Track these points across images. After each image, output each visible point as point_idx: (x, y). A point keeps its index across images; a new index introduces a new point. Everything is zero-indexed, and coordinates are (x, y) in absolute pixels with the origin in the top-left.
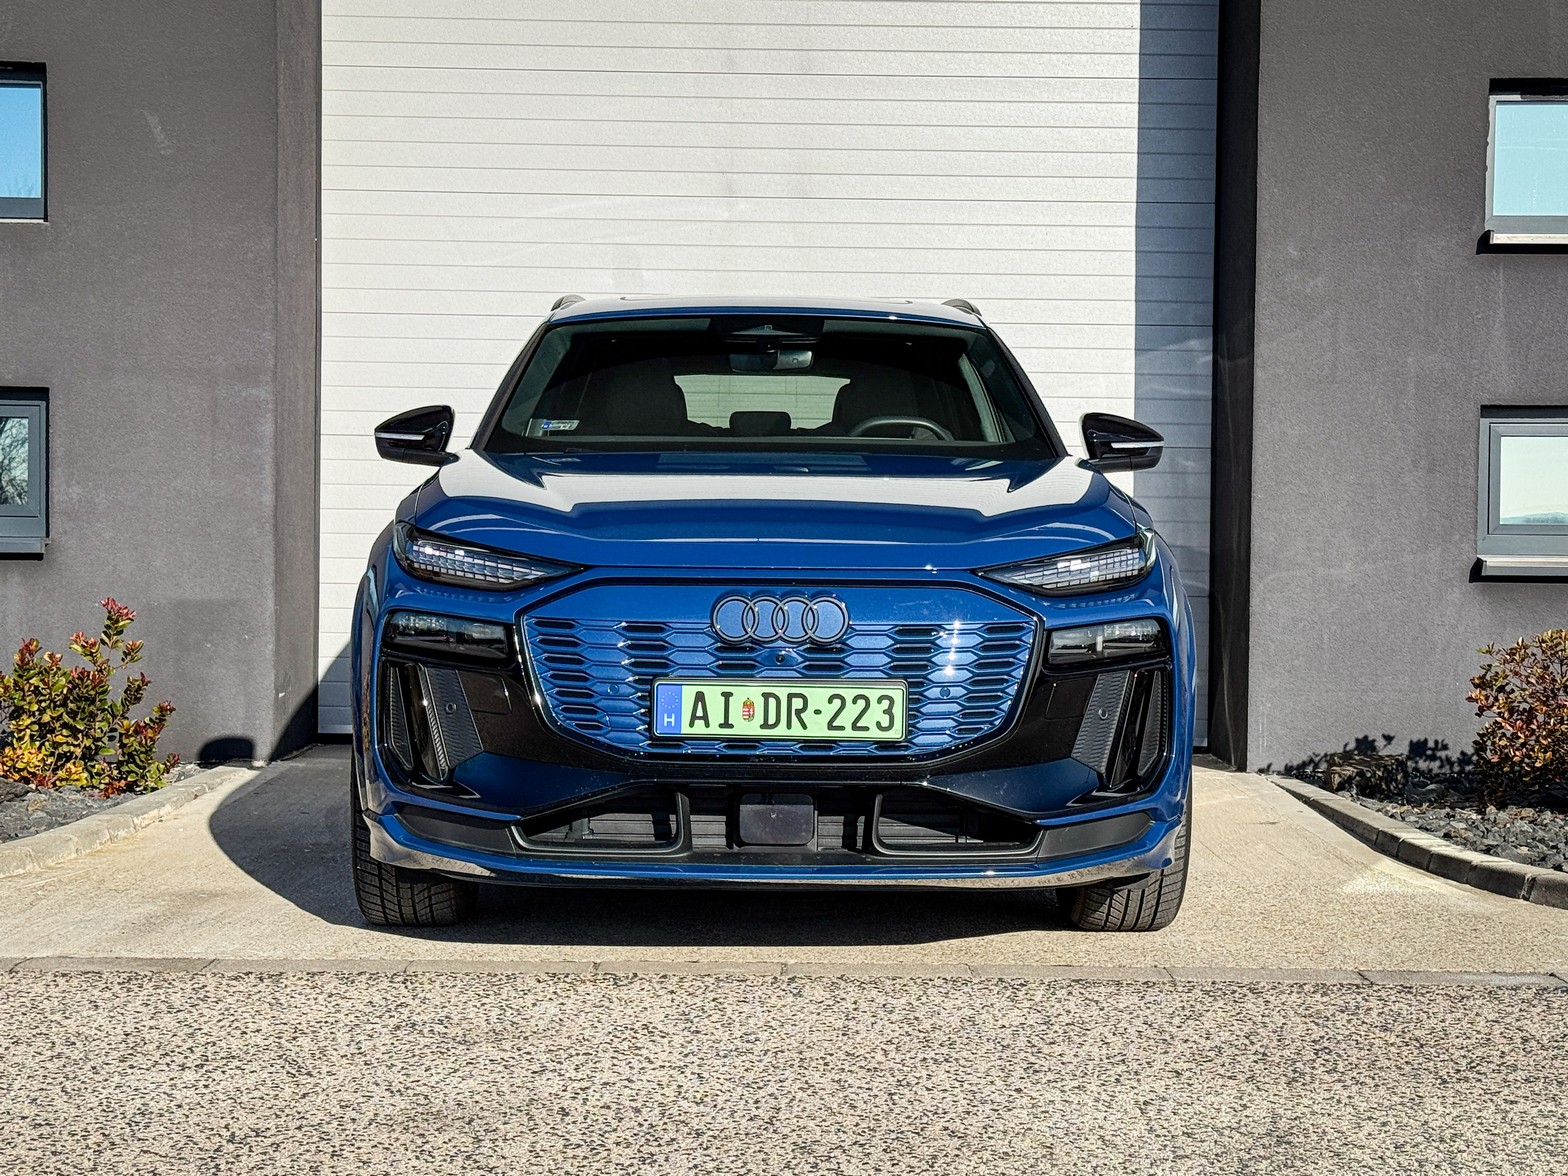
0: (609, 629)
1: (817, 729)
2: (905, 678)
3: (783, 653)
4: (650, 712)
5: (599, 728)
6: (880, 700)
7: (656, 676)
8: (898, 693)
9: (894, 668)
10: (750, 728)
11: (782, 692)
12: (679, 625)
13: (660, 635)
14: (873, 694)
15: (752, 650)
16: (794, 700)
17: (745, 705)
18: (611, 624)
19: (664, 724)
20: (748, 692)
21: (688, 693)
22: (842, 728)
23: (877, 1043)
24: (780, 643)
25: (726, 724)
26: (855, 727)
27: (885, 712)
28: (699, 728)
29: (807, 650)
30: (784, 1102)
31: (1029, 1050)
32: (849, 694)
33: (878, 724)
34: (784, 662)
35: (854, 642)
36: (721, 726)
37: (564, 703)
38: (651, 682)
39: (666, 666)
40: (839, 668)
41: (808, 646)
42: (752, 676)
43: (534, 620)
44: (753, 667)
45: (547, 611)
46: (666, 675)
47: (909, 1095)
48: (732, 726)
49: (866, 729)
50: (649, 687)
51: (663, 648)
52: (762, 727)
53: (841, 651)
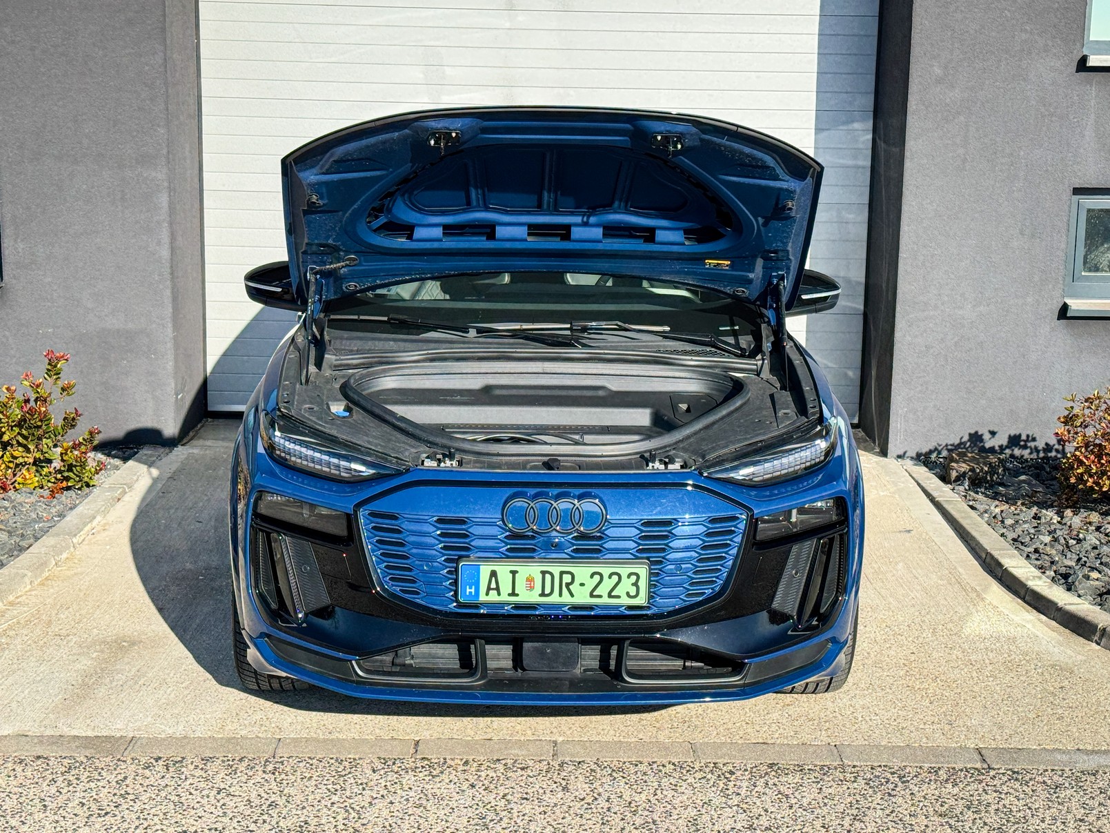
0: (425, 522)
1: (581, 597)
2: (648, 558)
3: (557, 540)
4: (456, 583)
5: (417, 593)
6: (629, 576)
7: (460, 557)
8: (643, 571)
9: (640, 551)
10: (532, 597)
11: (556, 570)
12: (478, 520)
13: (464, 527)
14: (624, 571)
15: (533, 538)
16: (564, 576)
17: (528, 580)
18: (426, 517)
19: (466, 594)
20: (530, 570)
21: (485, 570)
22: (600, 596)
24: (554, 533)
25: (513, 594)
26: (610, 596)
27: (633, 584)
28: (493, 597)
29: (575, 538)
32: (606, 571)
33: (628, 594)
34: (558, 547)
35: (612, 532)
36: (509, 595)
37: (391, 574)
38: (457, 561)
39: (467, 549)
40: (599, 551)
41: (576, 534)
42: (533, 558)
43: (367, 512)
44: (534, 550)
45: (377, 506)
46: (468, 556)
48: (517, 595)
49: (618, 597)
50: (455, 565)
51: (465, 536)
52: (540, 595)
53: (600, 538)
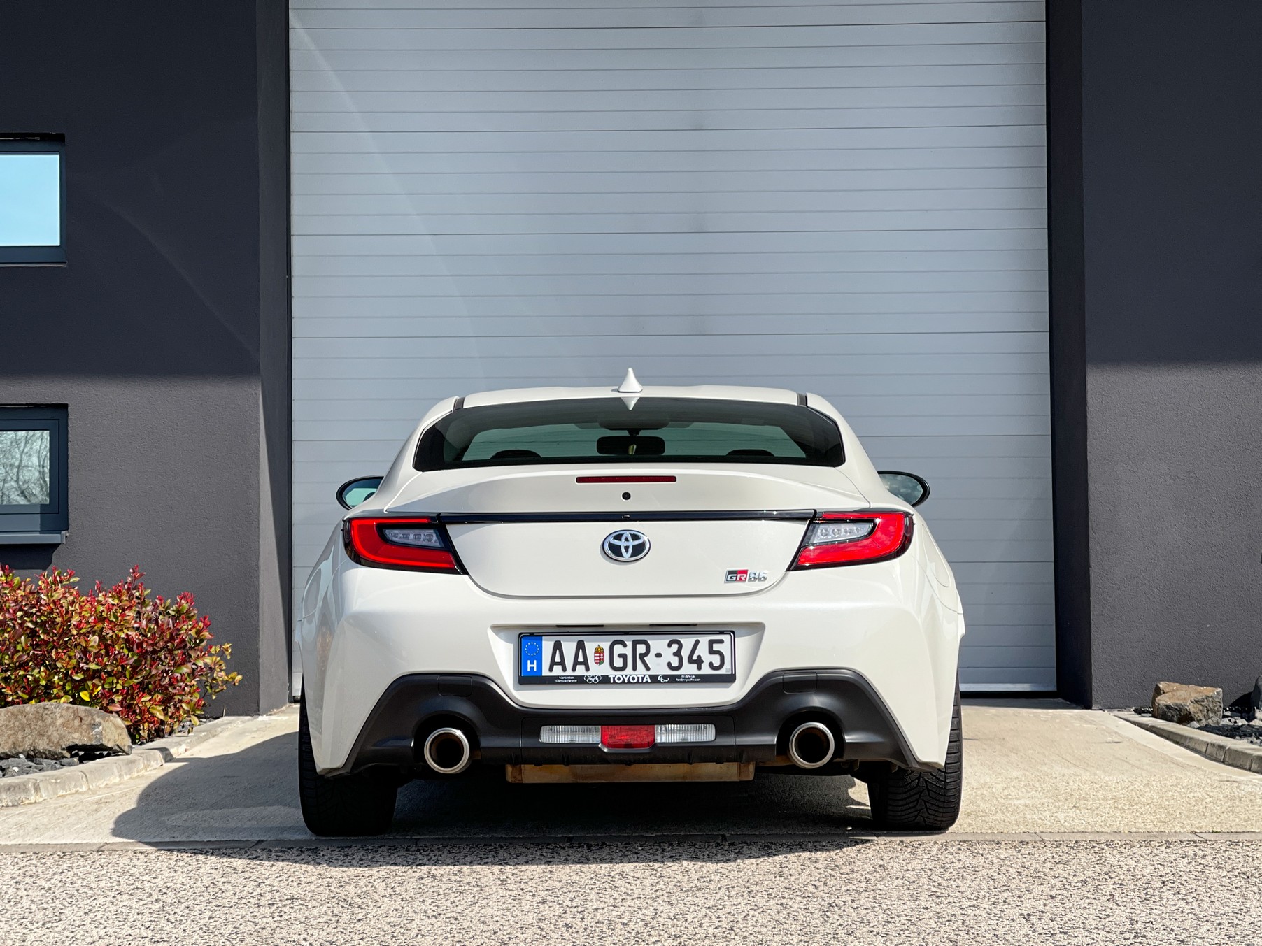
23: (809, 881)
30: (740, 918)
31: (931, 884)
47: (840, 912)
